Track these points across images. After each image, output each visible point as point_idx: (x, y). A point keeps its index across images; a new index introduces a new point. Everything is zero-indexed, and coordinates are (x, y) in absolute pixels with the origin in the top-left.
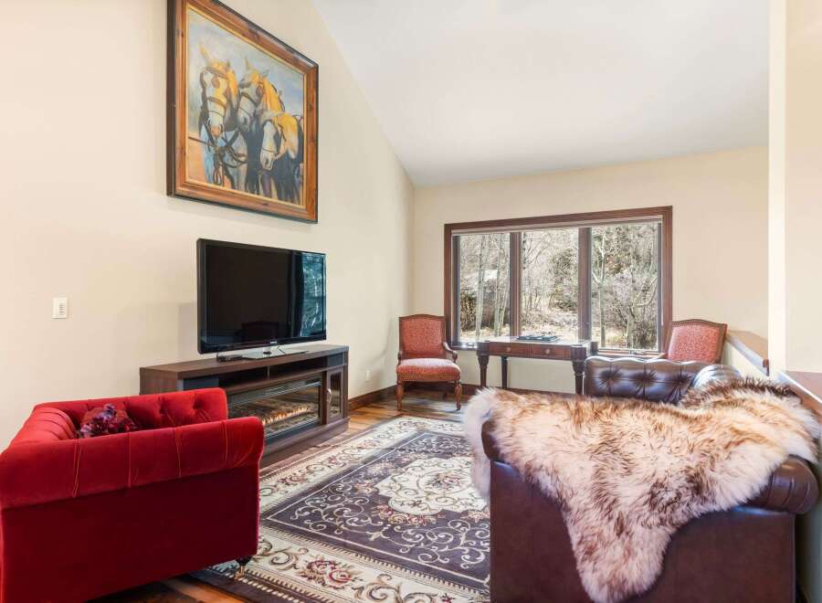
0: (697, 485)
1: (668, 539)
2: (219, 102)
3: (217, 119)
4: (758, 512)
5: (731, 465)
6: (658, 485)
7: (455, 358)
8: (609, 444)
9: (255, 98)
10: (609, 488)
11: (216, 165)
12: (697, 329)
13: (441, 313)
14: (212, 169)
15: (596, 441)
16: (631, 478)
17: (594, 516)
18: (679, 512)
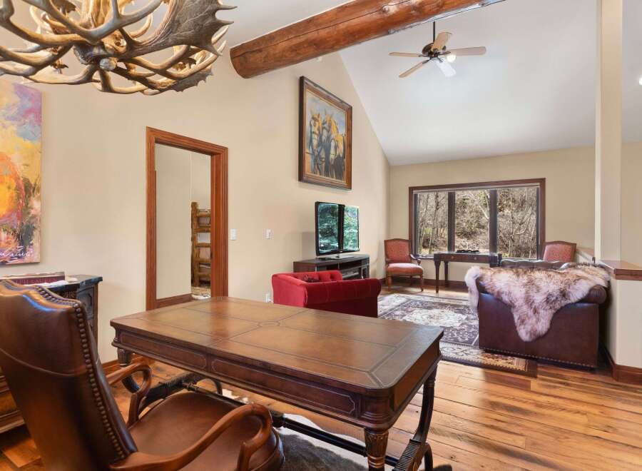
0: (564, 294)
1: (552, 315)
2: (316, 133)
3: (315, 142)
4: (586, 305)
5: (576, 287)
6: (550, 295)
7: (419, 263)
8: (531, 282)
9: (328, 128)
10: (531, 298)
11: (315, 164)
12: (559, 246)
13: (407, 238)
14: (313, 166)
15: (525, 281)
16: (539, 294)
17: (525, 308)
18: (557, 304)
